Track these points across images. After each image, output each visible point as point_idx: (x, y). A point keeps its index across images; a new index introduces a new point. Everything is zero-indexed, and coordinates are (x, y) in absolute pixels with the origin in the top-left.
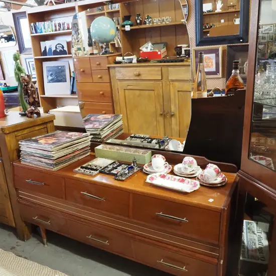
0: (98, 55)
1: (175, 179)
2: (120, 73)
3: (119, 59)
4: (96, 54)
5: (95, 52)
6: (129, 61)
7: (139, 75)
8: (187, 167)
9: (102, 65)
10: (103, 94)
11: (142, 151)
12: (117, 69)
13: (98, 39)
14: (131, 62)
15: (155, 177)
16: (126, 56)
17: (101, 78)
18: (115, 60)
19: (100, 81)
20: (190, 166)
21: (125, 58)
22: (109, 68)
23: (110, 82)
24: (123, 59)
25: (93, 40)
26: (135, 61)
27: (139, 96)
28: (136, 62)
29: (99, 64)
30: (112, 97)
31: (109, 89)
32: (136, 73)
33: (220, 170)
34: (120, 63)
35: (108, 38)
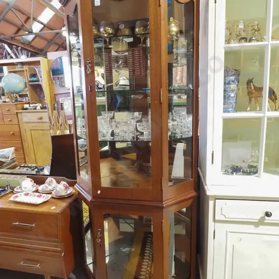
0: (9, 103)
1: (35, 195)
2: (26, 117)
3: (26, 106)
4: (8, 102)
5: (7, 100)
6: (34, 108)
7: (41, 118)
8: (47, 185)
9: (11, 111)
10: (13, 134)
11: (19, 176)
12: (23, 114)
13: (9, 91)
14: (36, 109)
15: (19, 196)
16: (32, 104)
17: (11, 121)
18: (23, 107)
19: (10, 123)
20: (49, 185)
21: (31, 105)
22: (17, 113)
23: (19, 125)
24: (30, 106)
25: (5, 91)
26: (38, 108)
27: (43, 135)
28: (40, 108)
29: (9, 110)
30: (21, 136)
31: (18, 130)
32: (39, 117)
33: (68, 186)
34: (26, 109)
35: (17, 90)
